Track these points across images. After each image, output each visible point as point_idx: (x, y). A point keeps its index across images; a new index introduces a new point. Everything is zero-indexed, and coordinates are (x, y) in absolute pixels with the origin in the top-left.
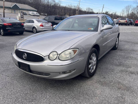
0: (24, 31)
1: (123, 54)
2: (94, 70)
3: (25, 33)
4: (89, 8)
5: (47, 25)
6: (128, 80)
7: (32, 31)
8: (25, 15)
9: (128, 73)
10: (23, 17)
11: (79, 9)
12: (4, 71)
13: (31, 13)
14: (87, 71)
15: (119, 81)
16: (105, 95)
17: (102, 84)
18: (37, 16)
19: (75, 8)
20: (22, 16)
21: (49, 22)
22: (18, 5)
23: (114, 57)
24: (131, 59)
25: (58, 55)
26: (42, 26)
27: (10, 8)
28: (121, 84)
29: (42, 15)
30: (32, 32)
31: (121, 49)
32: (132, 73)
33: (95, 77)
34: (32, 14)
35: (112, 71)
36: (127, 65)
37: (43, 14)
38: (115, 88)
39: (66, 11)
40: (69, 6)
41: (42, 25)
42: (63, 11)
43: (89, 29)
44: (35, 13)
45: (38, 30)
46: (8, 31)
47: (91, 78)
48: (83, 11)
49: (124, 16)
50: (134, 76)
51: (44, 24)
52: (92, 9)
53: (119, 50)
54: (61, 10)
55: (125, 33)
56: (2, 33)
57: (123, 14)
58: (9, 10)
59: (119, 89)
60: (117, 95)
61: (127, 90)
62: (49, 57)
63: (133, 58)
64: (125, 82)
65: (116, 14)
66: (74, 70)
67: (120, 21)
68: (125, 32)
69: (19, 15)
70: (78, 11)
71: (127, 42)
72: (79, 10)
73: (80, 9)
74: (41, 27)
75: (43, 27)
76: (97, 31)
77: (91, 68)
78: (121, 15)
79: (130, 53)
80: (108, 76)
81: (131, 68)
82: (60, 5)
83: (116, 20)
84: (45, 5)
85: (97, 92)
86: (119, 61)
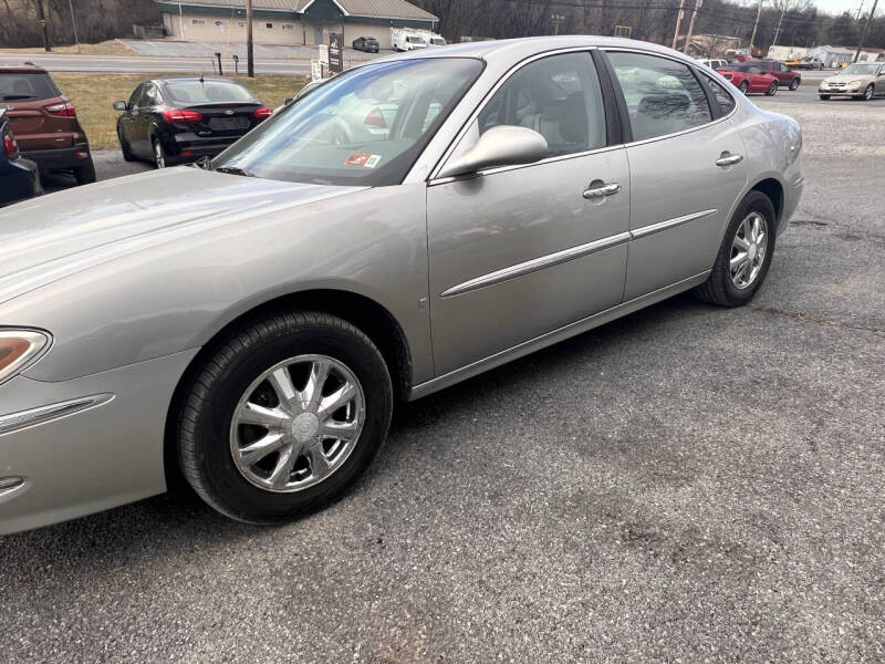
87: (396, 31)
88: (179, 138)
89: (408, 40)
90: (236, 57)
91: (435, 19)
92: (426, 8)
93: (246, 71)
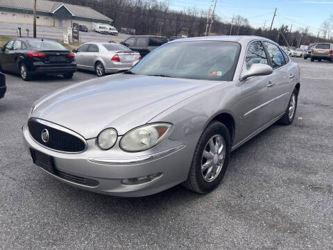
0: (75, 71)
1: (303, 137)
2: (216, 176)
3: (76, 74)
4: (239, 18)
5: (128, 58)
6: (300, 205)
7: (94, 70)
8: (83, 31)
9: (306, 188)
10: (77, 38)
11: (213, 18)
12: (7, 166)
13: (97, 26)
14: (194, 177)
15: (277, 206)
16: (233, 242)
17: (232, 213)
18: (111, 34)
19: (204, 16)
20: (76, 35)
21: (134, 50)
22: (69, 7)
23: (279, 143)
24: (322, 152)
25: (119, 138)
26: (118, 60)
27: (50, 15)
28: (279, 216)
29: (124, 32)
30: (93, 73)
31: (301, 124)
32: (315, 188)
33: (219, 194)
34: (100, 30)
35: (265, 181)
36: (308, 166)
37: (125, 29)
38: (261, 225)
39: (182, 24)
40: (189, 10)
41: (117, 57)
42: (174, 23)
43: (211, 73)
44: (108, 27)
45: (107, 69)
46: (37, 71)
47: (208, 196)
48: (222, 24)
49: (327, 38)
50: (318, 197)
51: (121, 55)
52: (246, 20)
53: (296, 125)
54: (171, 22)
55: (322, 81)
56: (24, 75)
57: (325, 33)
58: (47, 19)
59: (272, 226)
60: (262, 243)
61: (290, 233)
62: (97, 143)
63: (327, 147)
64: (290, 211)
65: (309, 32)
66: (159, 174)
67: (315, 49)
68: (325, 78)
69: (70, 32)
70: (209, 23)
71: (322, 105)
72: (212, 22)
73: (216, 19)
74: (116, 63)
75: (120, 63)
76: (232, 80)
77: (210, 170)
78: (321, 36)
79: (322, 136)
80: (252, 192)
81: (316, 173)
82: (167, 8)
83: (306, 47)
84: (131, 9)
85: (214, 231)
86: (289, 154)
87: (95, 24)
88: (35, 64)
89: (100, 28)
90: (28, 30)
91: (111, 20)
92: (106, 15)
93: (33, 36)
